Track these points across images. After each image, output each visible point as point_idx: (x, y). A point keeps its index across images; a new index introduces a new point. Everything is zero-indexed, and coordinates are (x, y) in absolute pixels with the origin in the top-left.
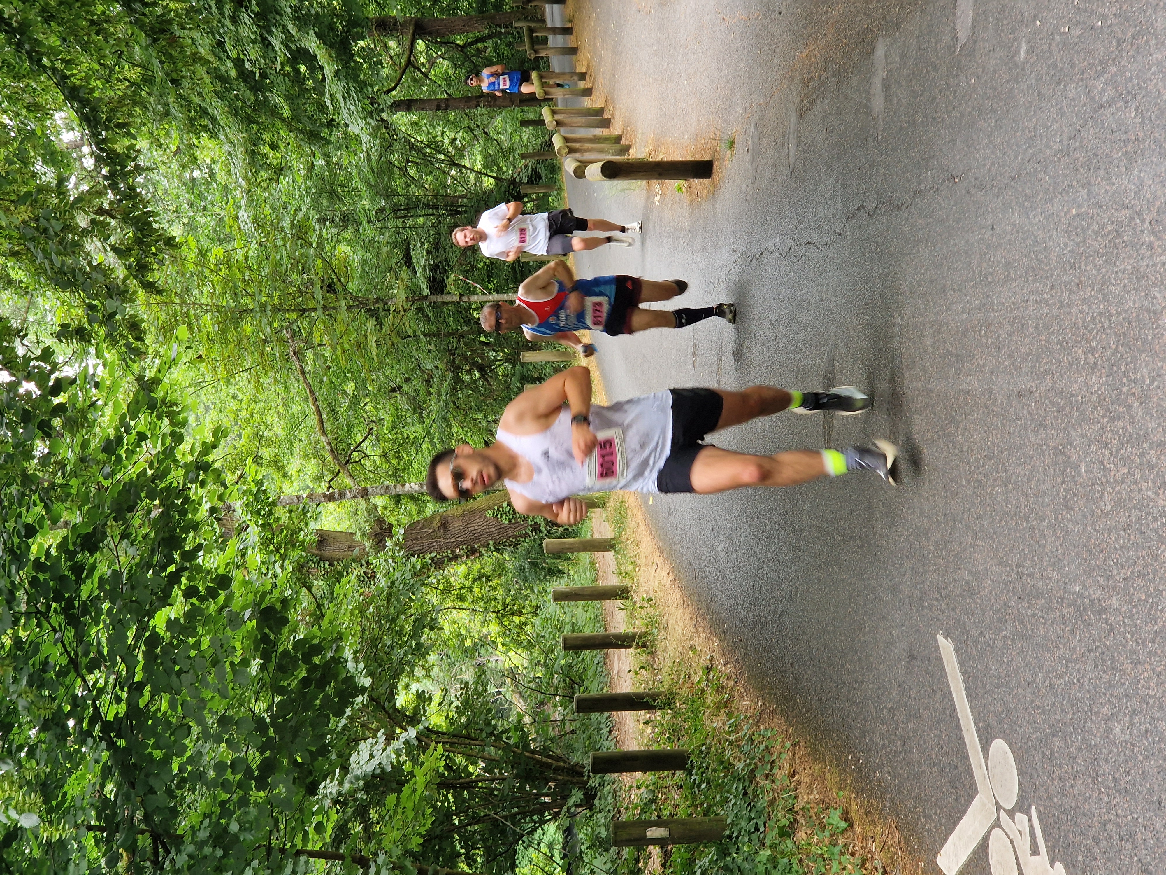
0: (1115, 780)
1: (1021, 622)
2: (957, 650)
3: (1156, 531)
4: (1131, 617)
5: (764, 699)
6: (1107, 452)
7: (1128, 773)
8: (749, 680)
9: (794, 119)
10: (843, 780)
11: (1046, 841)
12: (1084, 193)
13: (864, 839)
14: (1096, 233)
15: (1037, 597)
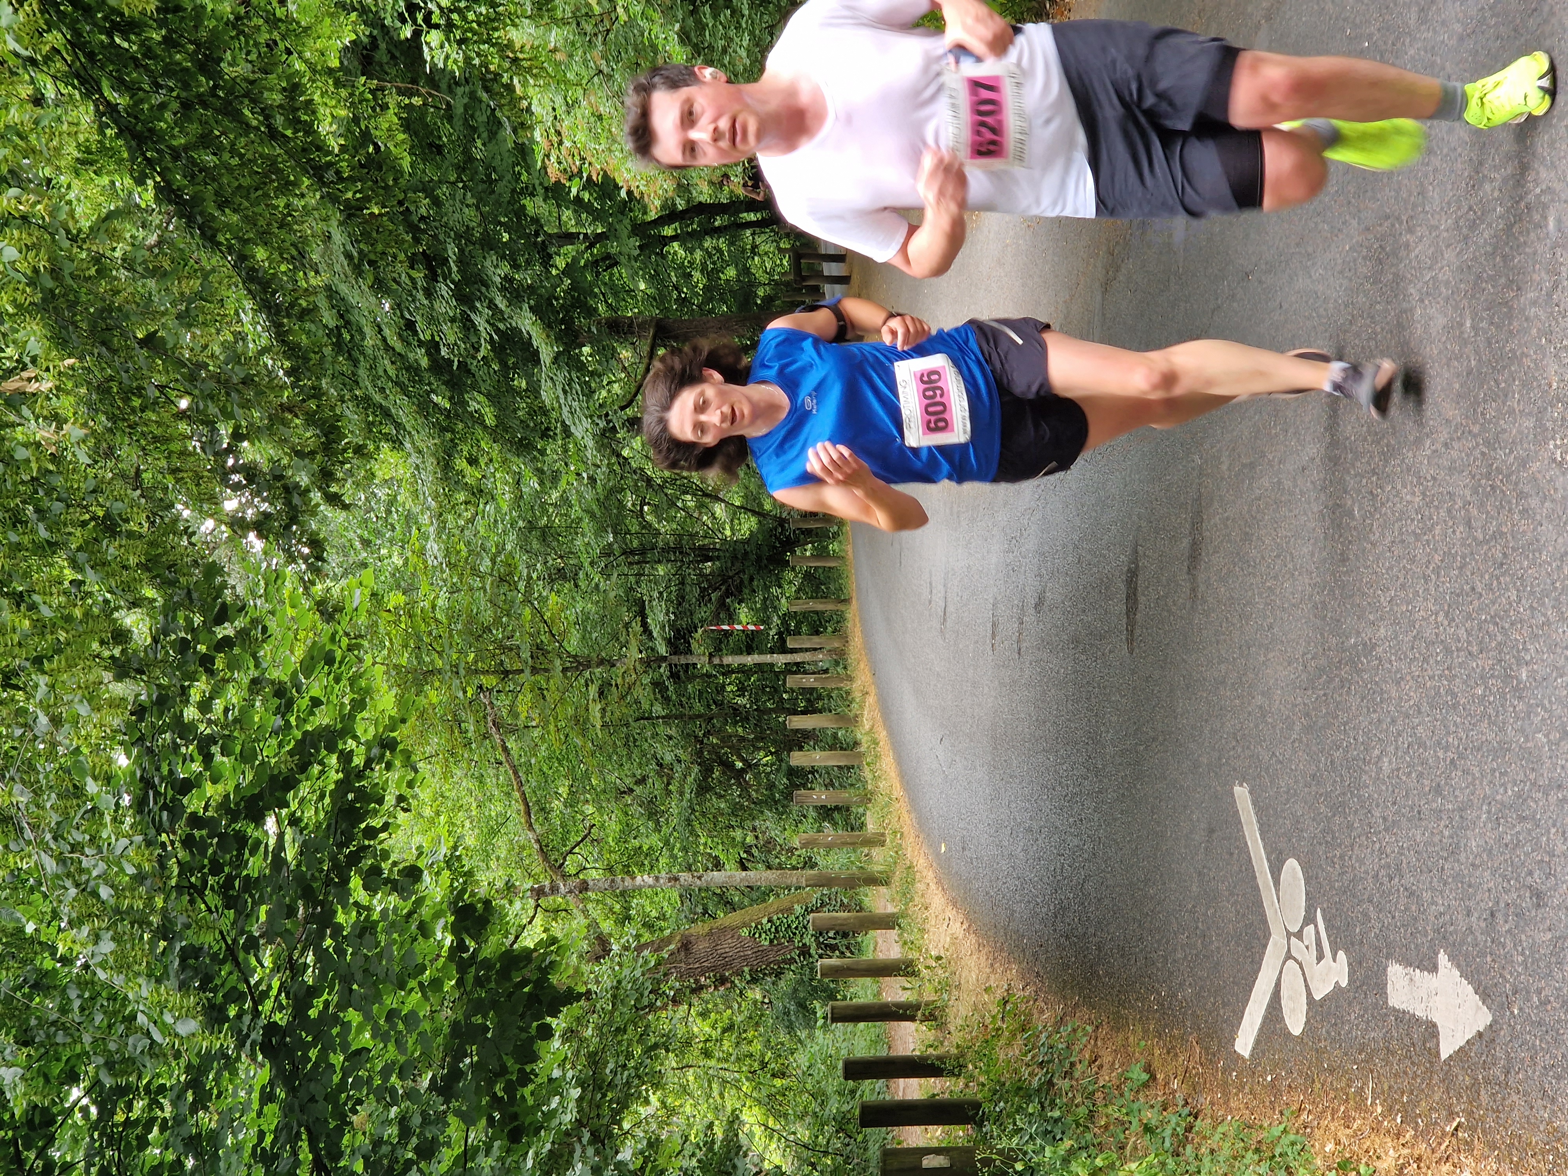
0: (1385, 819)
1: (1307, 715)
2: (1251, 793)
3: (1414, 532)
4: (1396, 638)
5: (1064, 997)
6: (1374, 479)
7: (1394, 803)
8: (1050, 987)
9: (1099, 298)
10: (1146, 1031)
11: (1329, 937)
12: (1354, 223)
13: (1167, 1084)
14: (1364, 258)
15: (1320, 677)
